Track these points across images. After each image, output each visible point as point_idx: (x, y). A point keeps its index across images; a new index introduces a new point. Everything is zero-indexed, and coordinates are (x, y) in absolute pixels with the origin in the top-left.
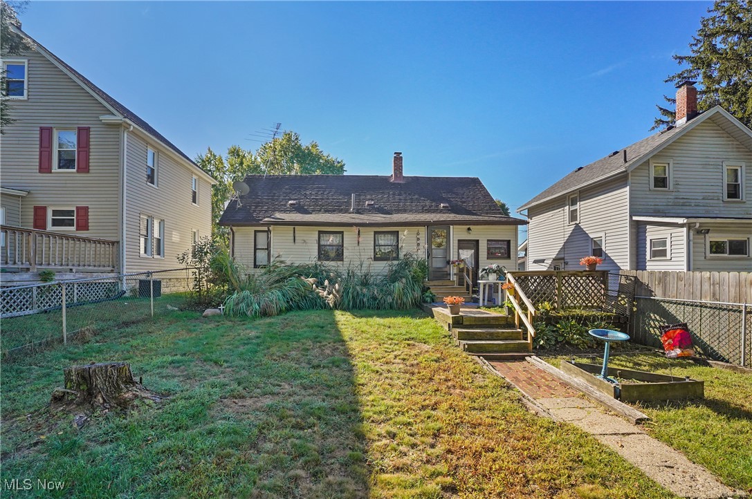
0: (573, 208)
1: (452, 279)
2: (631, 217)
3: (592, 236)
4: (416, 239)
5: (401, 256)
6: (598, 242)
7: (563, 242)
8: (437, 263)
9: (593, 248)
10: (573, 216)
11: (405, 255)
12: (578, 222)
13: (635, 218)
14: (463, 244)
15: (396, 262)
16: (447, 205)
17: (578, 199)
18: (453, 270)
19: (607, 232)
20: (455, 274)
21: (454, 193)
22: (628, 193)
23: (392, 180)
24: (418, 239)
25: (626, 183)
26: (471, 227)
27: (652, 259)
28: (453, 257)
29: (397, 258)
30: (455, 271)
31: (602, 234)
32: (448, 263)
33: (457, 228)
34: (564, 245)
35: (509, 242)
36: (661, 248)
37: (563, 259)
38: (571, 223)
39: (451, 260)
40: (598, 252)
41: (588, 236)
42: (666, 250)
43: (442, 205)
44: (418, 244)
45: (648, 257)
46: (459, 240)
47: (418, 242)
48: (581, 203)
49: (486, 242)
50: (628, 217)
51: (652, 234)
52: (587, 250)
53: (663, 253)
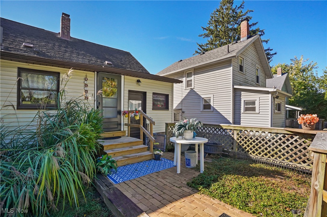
0: (189, 79)
1: (122, 130)
2: (233, 86)
3: (203, 96)
4: (83, 85)
5: (63, 103)
6: (208, 101)
7: (181, 99)
8: (108, 113)
9: (204, 104)
10: (189, 84)
11: (67, 104)
12: (193, 87)
13: (235, 87)
14: (133, 95)
15: (53, 112)
16: (111, 63)
17: (193, 73)
18: (124, 120)
19: (214, 94)
20: (126, 125)
21: (115, 57)
22: (231, 71)
23: (60, 36)
24: (86, 85)
25: (230, 65)
26: (141, 79)
27: (245, 112)
28: (124, 107)
29: (56, 107)
30: (126, 121)
31: (211, 96)
32: (119, 113)
33: (128, 79)
34: (182, 101)
35: (167, 96)
36: (251, 106)
37: (181, 109)
38: (187, 88)
39: (122, 110)
40: (207, 106)
41: (200, 96)
42: (255, 107)
43: (106, 62)
44: (86, 91)
45: (242, 111)
46: (130, 91)
47: (86, 89)
48: (195, 76)
49: (152, 94)
50: (231, 86)
51: (245, 97)
52: (200, 105)
53: (254, 109)
